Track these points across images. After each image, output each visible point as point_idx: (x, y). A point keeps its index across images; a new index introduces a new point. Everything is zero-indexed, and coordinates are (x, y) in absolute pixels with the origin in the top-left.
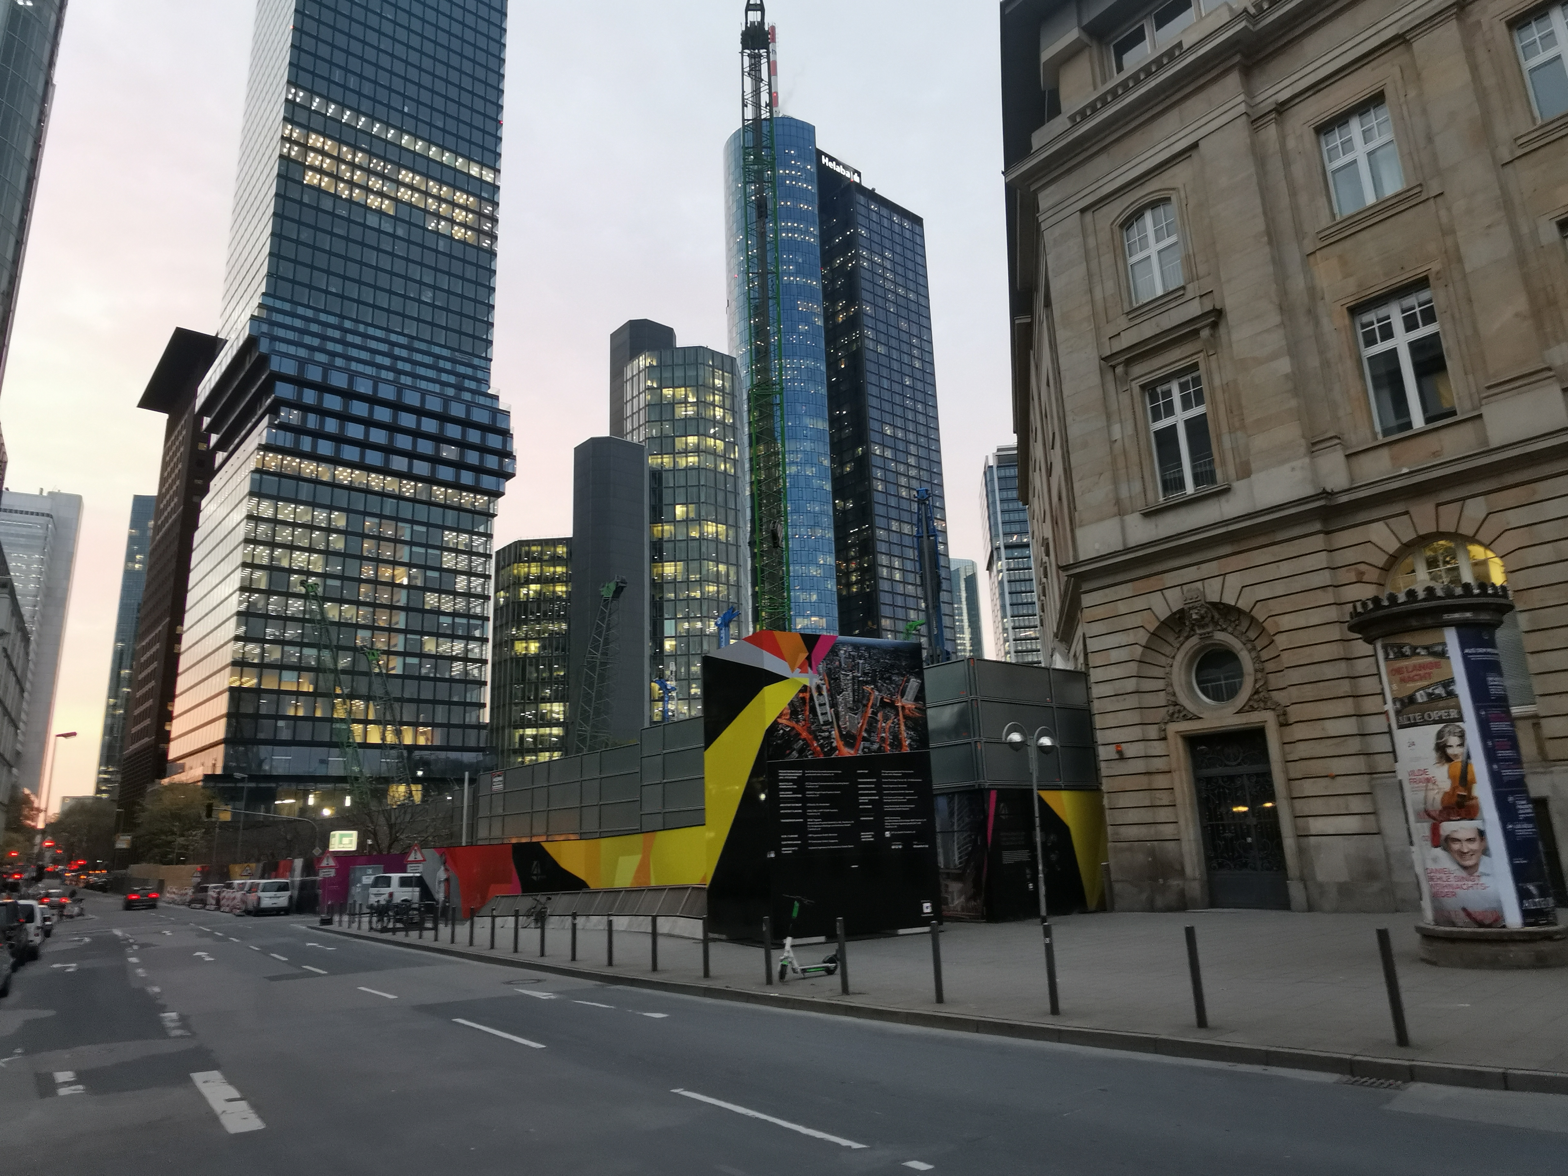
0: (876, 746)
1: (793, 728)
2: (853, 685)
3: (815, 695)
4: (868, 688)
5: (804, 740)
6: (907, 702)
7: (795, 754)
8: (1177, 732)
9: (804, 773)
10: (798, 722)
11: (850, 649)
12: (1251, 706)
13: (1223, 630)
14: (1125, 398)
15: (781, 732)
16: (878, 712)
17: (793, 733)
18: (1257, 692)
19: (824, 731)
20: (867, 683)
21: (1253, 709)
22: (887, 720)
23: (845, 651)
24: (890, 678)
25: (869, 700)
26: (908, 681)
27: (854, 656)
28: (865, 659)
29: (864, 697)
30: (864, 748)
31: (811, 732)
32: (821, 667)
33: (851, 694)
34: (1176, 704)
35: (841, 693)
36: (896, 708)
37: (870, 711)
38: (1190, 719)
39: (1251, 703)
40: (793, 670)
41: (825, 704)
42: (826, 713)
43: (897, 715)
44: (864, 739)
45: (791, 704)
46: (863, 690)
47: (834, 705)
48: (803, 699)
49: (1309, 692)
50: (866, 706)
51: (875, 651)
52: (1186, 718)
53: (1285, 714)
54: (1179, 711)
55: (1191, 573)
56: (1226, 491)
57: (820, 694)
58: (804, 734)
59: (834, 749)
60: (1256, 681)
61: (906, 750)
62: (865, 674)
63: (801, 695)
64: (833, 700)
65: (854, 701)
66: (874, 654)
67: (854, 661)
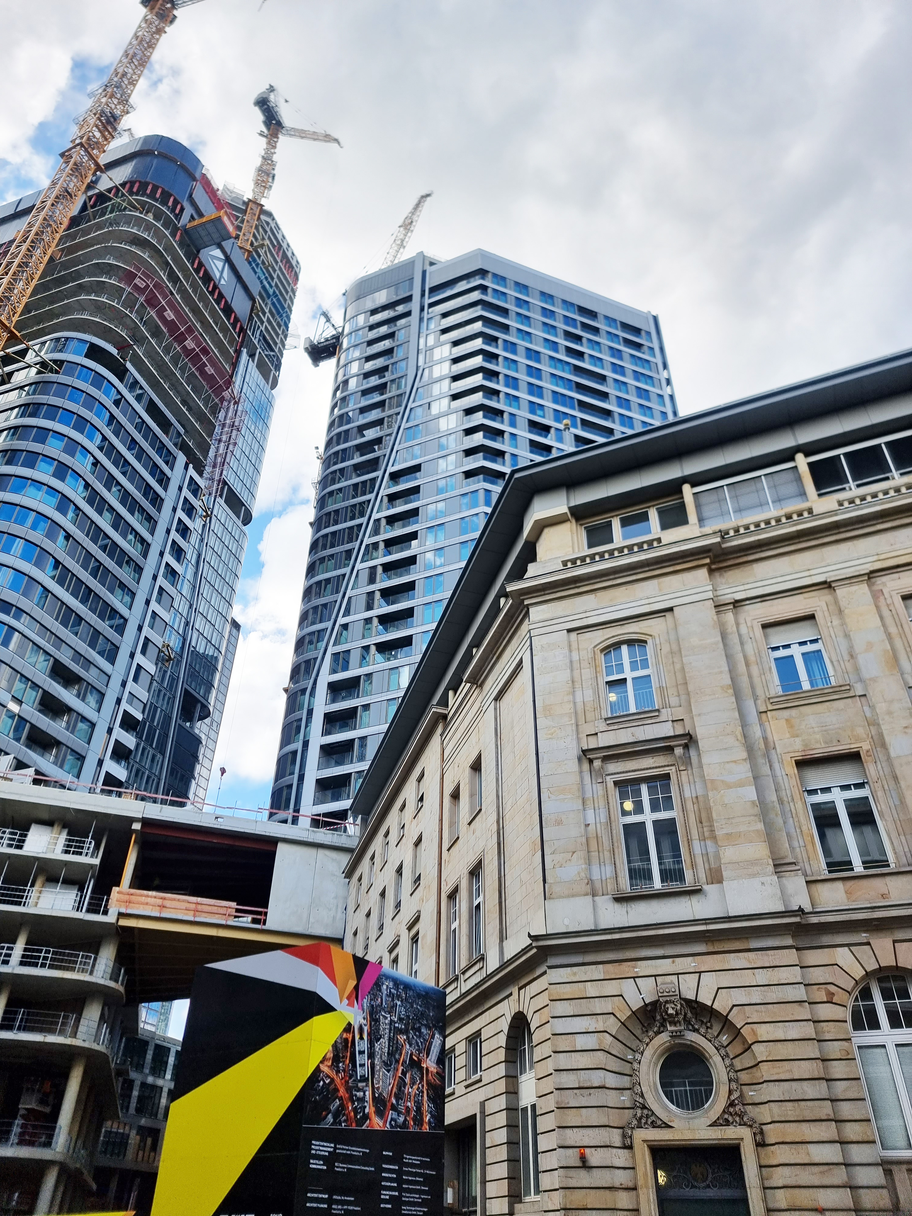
0: (401, 1119)
1: (332, 1080)
2: (390, 1032)
3: (357, 1037)
4: (402, 1038)
5: (341, 1099)
6: (430, 1063)
7: (330, 1118)
8: (644, 1141)
9: (335, 1148)
10: (338, 1072)
11: (391, 985)
12: (727, 1120)
13: (695, 1030)
14: (599, 789)
15: (321, 1083)
16: (407, 1072)
17: (332, 1086)
18: (732, 1104)
19: (359, 1090)
20: (401, 1031)
21: (727, 1123)
22: (413, 1085)
23: (387, 986)
24: (419, 1030)
25: (401, 1054)
26: (433, 1037)
27: (393, 995)
28: (402, 1001)
29: (397, 1047)
30: (392, 1119)
31: (349, 1089)
32: (366, 1002)
33: (387, 1043)
34: (644, 1107)
35: (378, 1040)
36: (421, 1069)
37: (401, 1068)
38: (659, 1127)
39: (726, 1116)
40: (341, 1000)
41: (363, 1052)
42: (364, 1065)
43: (422, 1079)
44: (394, 1108)
45: (335, 1046)
46: (397, 1039)
47: (371, 1056)
48: (346, 1040)
49: (790, 1111)
50: (397, 1061)
51: (411, 993)
52: (654, 1125)
53: (762, 1132)
54: (647, 1117)
55: (665, 966)
56: (697, 892)
57: (361, 1038)
58: (342, 1092)
59: (366, 1117)
60: (730, 1092)
61: (426, 1128)
62: (400, 1020)
63: (345, 1036)
64: (371, 1048)
65: (388, 1053)
66: (410, 996)
67: (393, 1000)
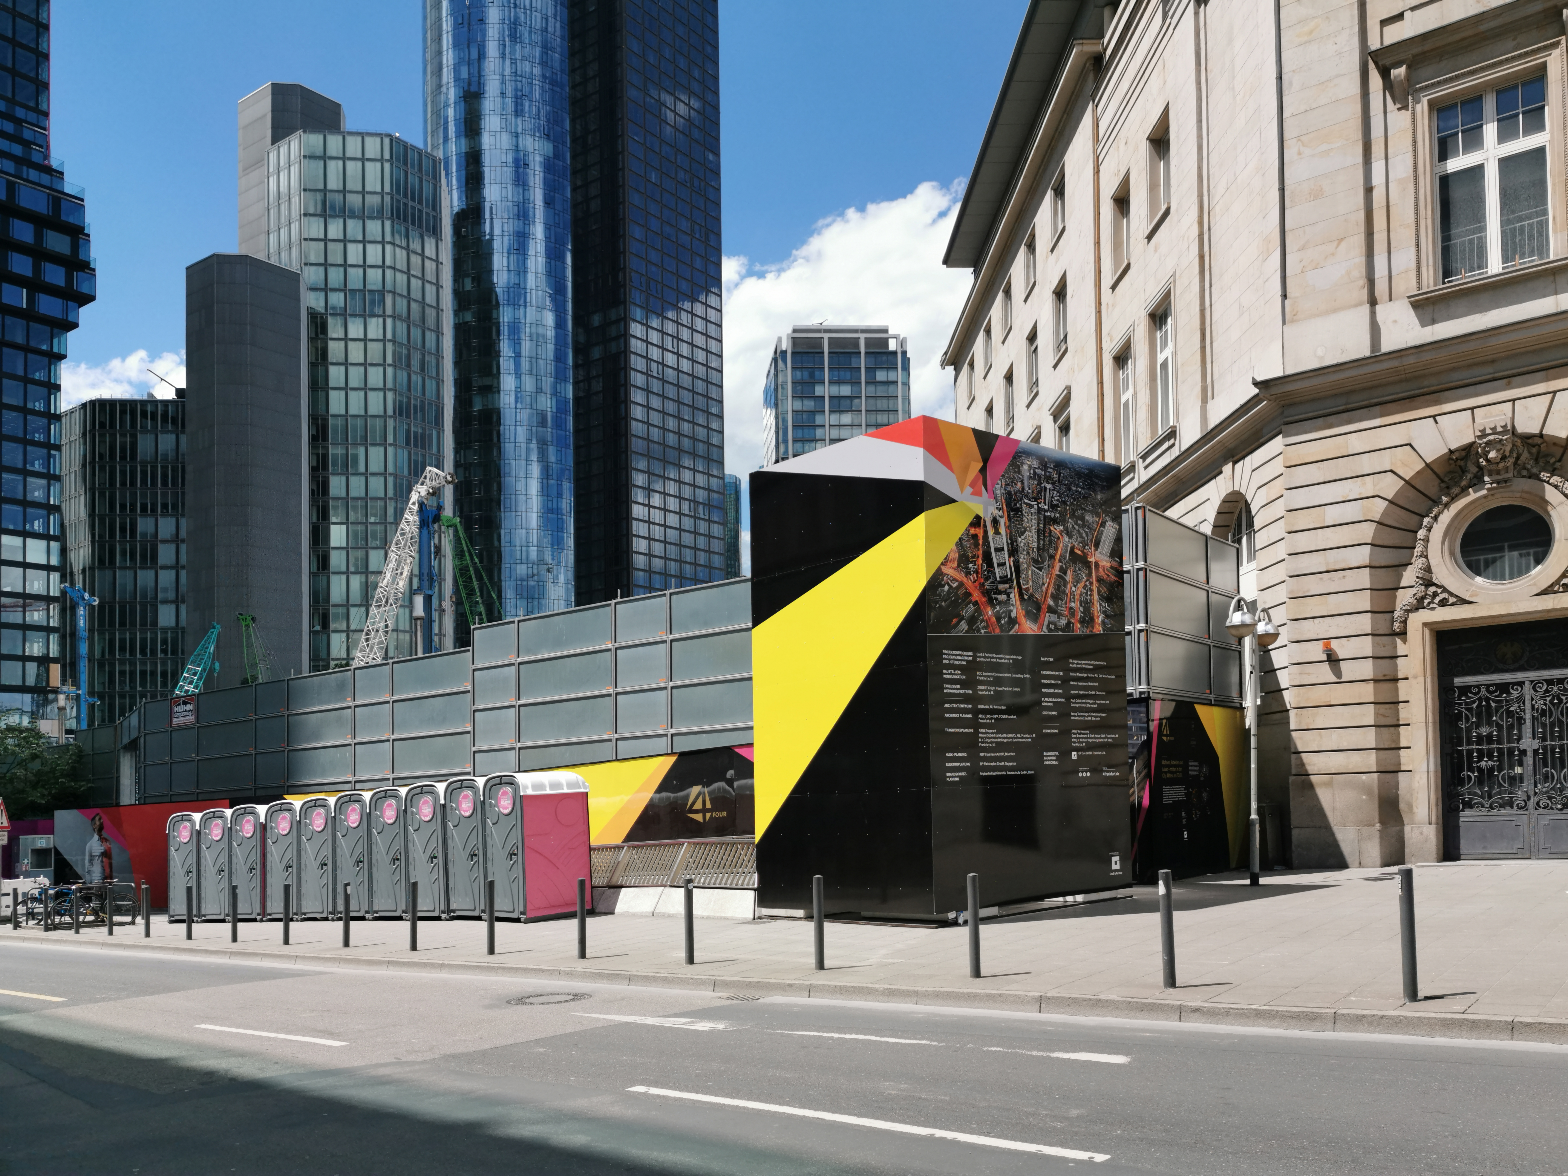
0: (1063, 622)
1: (961, 584)
2: (1038, 524)
3: (991, 532)
4: (1057, 529)
5: (976, 603)
6: (1101, 557)
7: (964, 625)
8: (1425, 624)
9: (975, 657)
10: (968, 574)
11: (1035, 464)
15: (946, 588)
16: (1067, 568)
17: (961, 591)
19: (1000, 593)
20: (1055, 521)
22: (1078, 582)
23: (1030, 466)
24: (1082, 518)
25: (1056, 549)
26: (1103, 524)
27: (1040, 477)
28: (1053, 484)
29: (1050, 542)
30: (1050, 623)
31: (987, 593)
32: (999, 490)
33: (1035, 537)
34: (1430, 584)
35: (1023, 533)
36: (1087, 564)
37: (1058, 566)
38: (1453, 604)
40: (962, 489)
41: (1002, 549)
42: (1005, 564)
43: (1090, 575)
44: (1051, 610)
45: (960, 543)
46: (1050, 530)
47: (1014, 552)
48: (975, 537)
50: (1052, 557)
51: (1067, 472)
52: (1443, 603)
57: (997, 533)
58: (976, 596)
59: (1013, 622)
61: (1098, 629)
62: (1053, 507)
63: (972, 531)
64: (1012, 544)
65: (1039, 549)
66: (1065, 477)
67: (1040, 484)
